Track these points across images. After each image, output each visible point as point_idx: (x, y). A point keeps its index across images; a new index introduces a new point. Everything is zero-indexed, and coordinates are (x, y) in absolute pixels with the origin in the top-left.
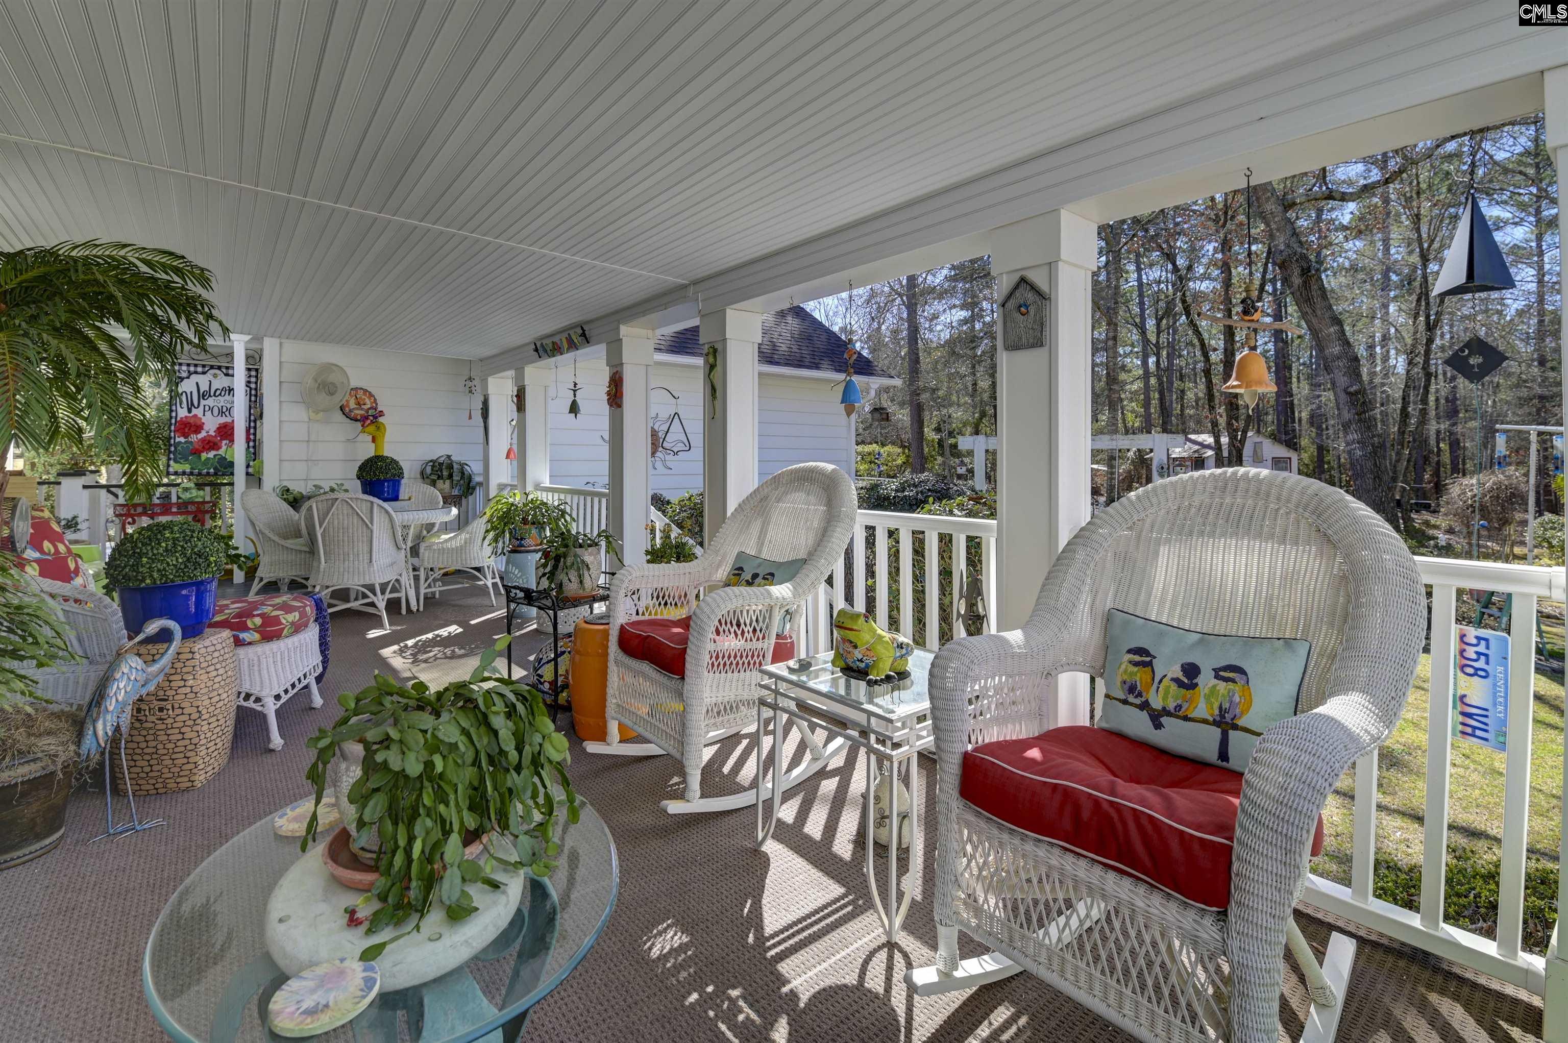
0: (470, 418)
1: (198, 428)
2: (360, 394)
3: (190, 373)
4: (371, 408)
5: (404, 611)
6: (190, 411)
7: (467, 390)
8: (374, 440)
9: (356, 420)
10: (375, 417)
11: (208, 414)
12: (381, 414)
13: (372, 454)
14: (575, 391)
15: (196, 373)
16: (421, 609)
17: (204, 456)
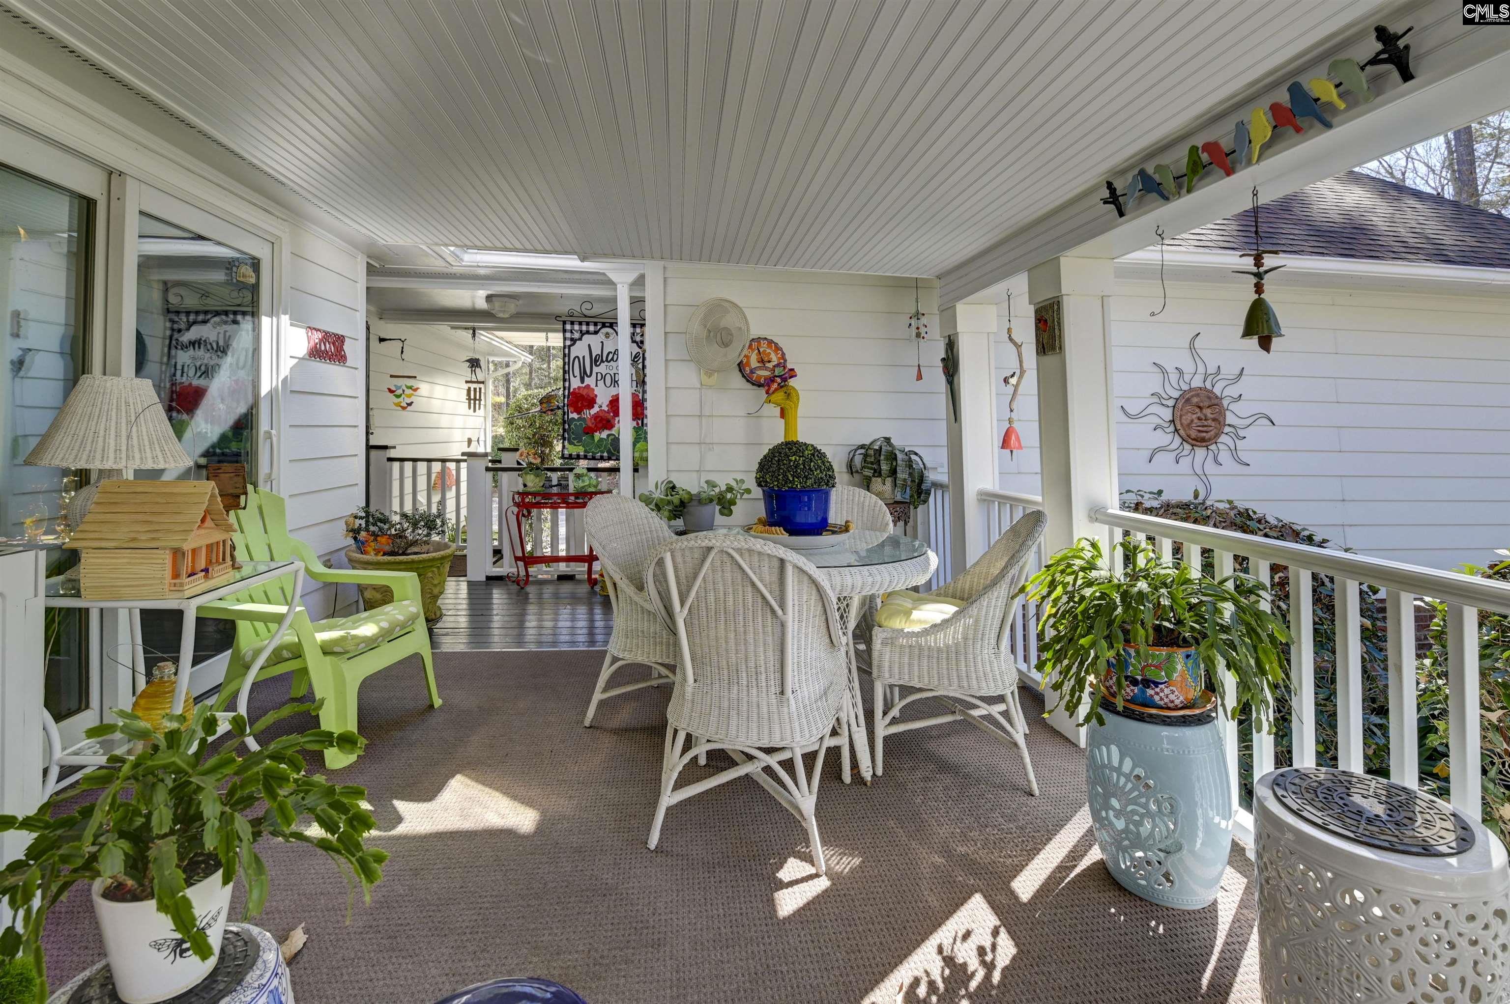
0: (920, 377)
1: (591, 402)
2: (764, 347)
3: (583, 334)
4: (778, 365)
5: (847, 777)
6: (582, 381)
7: (914, 332)
8: (783, 415)
9: (760, 385)
10: (785, 380)
11: (601, 383)
12: (792, 374)
13: (780, 439)
14: (1259, 276)
15: (588, 332)
16: (880, 772)
17: (597, 436)
